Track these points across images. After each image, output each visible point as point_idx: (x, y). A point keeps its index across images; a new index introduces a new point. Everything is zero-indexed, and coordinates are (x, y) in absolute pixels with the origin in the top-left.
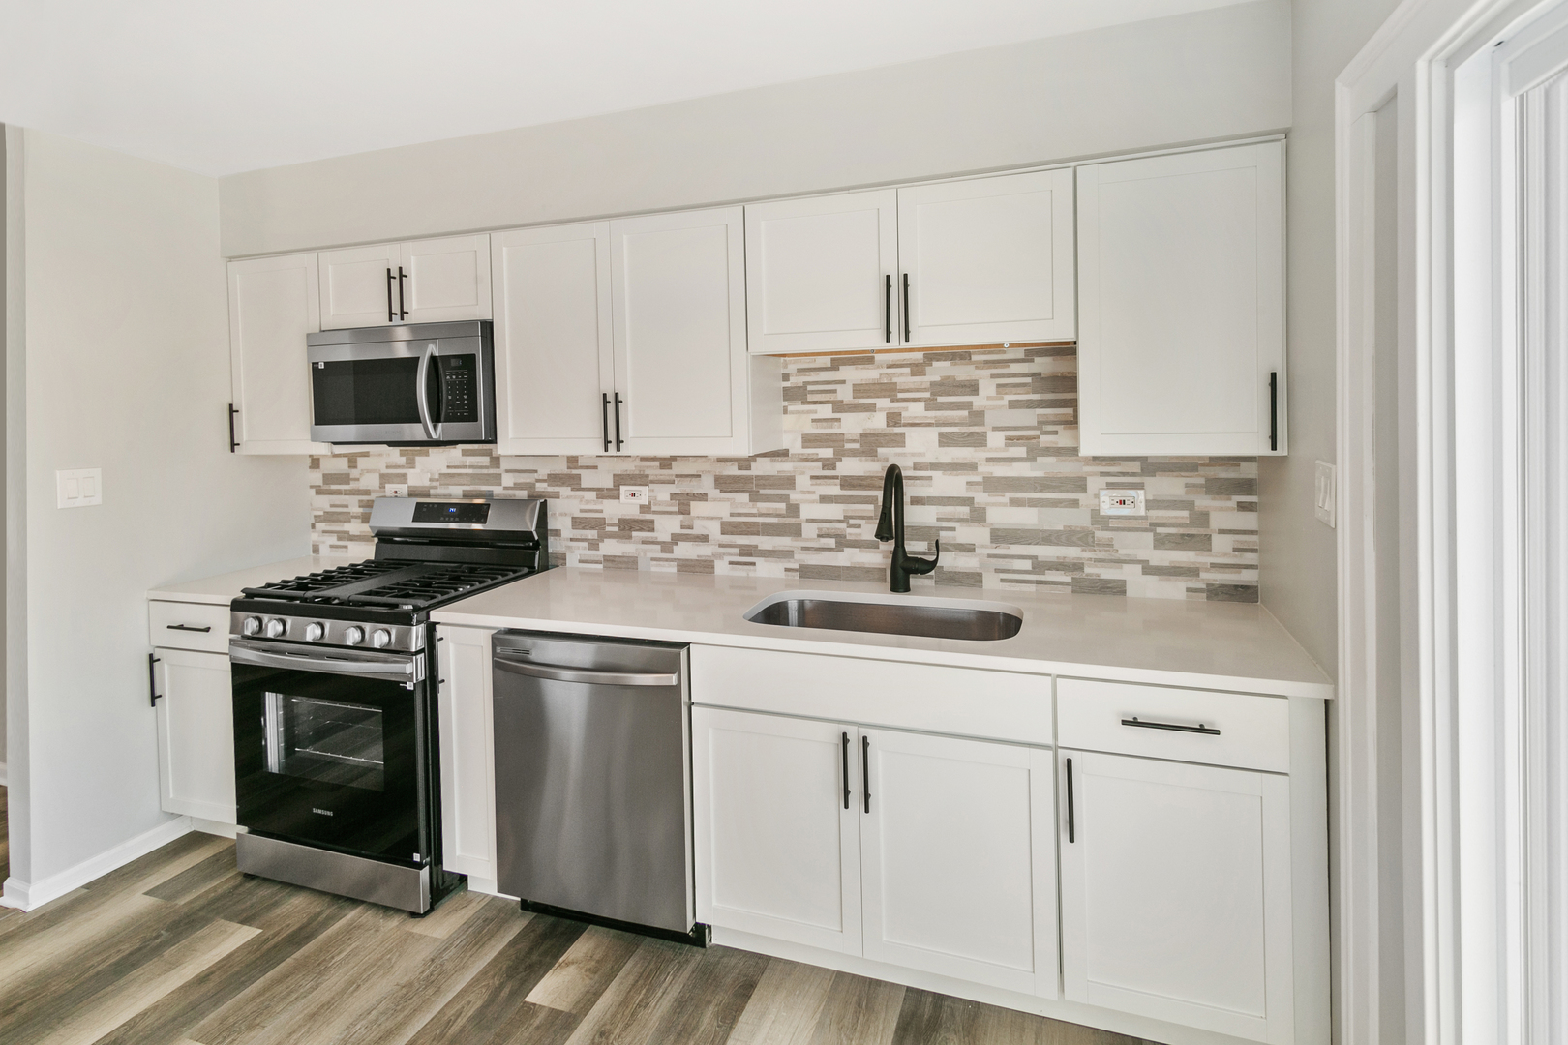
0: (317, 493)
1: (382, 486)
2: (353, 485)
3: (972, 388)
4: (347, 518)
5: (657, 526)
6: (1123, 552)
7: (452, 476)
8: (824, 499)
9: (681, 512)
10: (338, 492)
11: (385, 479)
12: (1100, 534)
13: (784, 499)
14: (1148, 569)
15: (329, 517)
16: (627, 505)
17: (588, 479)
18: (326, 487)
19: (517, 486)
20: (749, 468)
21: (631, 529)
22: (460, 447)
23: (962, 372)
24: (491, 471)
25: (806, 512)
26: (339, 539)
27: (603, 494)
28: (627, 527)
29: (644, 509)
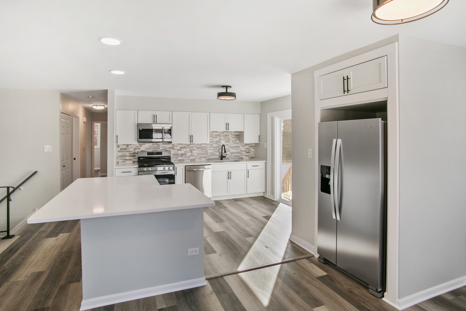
0: (118, 152)
1: (135, 150)
2: (127, 150)
3: (229, 136)
4: (126, 156)
5: (187, 154)
6: (243, 154)
7: (150, 148)
8: (211, 150)
9: (191, 152)
10: (124, 152)
11: (135, 149)
12: (241, 152)
13: (206, 150)
14: (245, 156)
15: (121, 156)
16: (183, 152)
17: (176, 148)
18: (121, 151)
19: (163, 149)
20: (201, 146)
21: (183, 155)
22: (152, 143)
23: (228, 134)
24: (158, 147)
25: (209, 151)
26: (124, 160)
27: (178, 150)
28: (182, 155)
29: (185, 152)
